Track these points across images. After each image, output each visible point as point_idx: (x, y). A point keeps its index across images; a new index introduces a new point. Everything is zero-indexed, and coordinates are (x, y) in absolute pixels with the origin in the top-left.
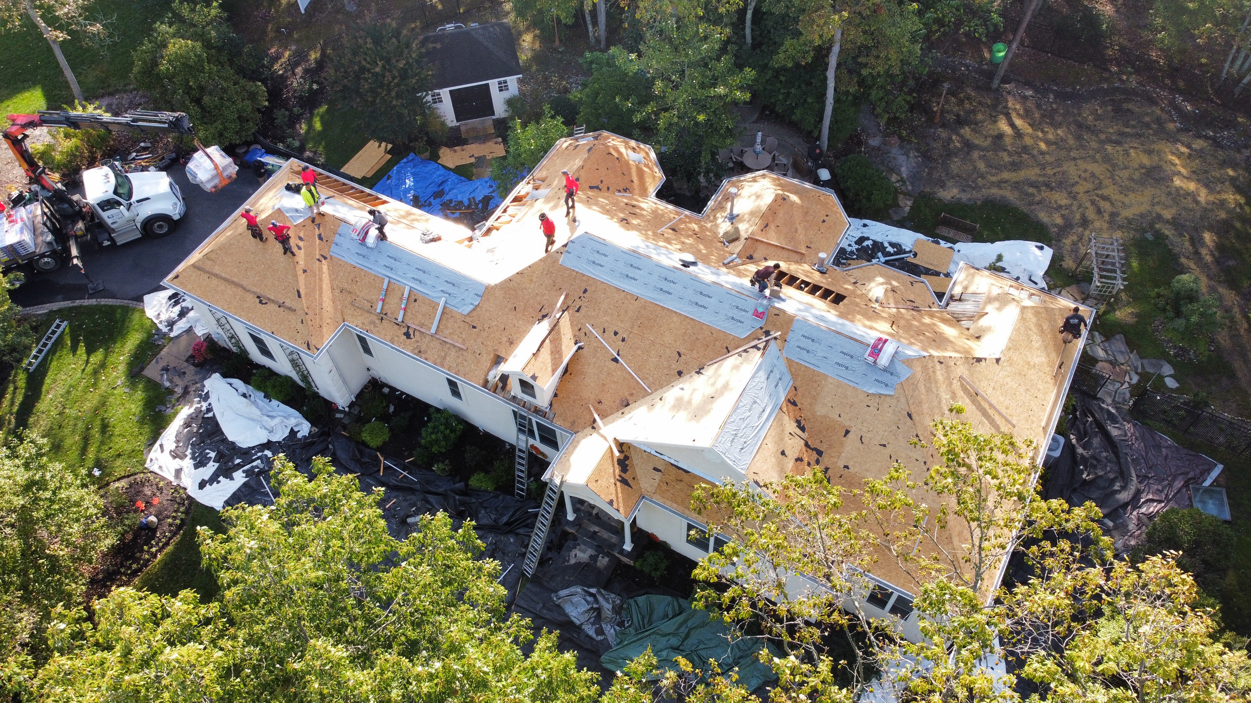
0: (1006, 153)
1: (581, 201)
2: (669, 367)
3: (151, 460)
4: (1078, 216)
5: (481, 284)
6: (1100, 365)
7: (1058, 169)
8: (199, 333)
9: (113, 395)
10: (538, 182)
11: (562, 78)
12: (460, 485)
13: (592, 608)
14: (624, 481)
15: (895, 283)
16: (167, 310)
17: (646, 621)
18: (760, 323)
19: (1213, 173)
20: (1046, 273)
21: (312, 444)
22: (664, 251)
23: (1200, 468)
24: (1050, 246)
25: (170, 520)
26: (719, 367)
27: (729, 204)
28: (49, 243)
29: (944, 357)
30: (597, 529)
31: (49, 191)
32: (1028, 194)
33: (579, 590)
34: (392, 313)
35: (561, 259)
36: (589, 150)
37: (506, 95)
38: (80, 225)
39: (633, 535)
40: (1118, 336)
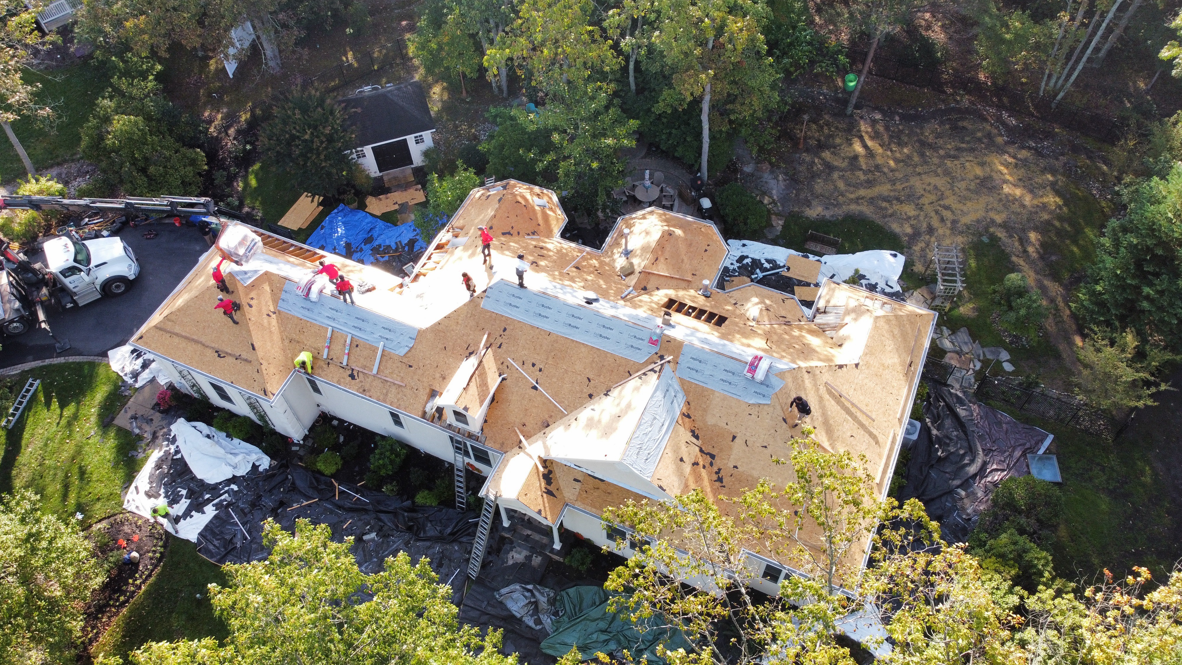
0: (861, 172)
1: (495, 248)
2: (582, 392)
3: (128, 501)
4: (925, 225)
5: (414, 329)
6: (949, 355)
7: (907, 184)
8: (163, 382)
9: (88, 444)
10: (457, 230)
11: (470, 127)
12: (408, 503)
13: (530, 602)
14: (549, 493)
15: (768, 302)
16: (131, 363)
17: (577, 610)
18: (654, 349)
19: (1036, 180)
20: (901, 278)
21: (273, 475)
22: (568, 289)
23: (1035, 438)
24: (902, 253)
25: (150, 554)
26: (623, 388)
27: (624, 240)
28: (17, 310)
29: (811, 367)
30: (529, 532)
31: (14, 263)
32: (881, 208)
33: (518, 587)
34: (337, 358)
35: (483, 303)
36: (500, 200)
37: (423, 147)
38: (44, 291)
39: (561, 535)
40: (962, 329)
